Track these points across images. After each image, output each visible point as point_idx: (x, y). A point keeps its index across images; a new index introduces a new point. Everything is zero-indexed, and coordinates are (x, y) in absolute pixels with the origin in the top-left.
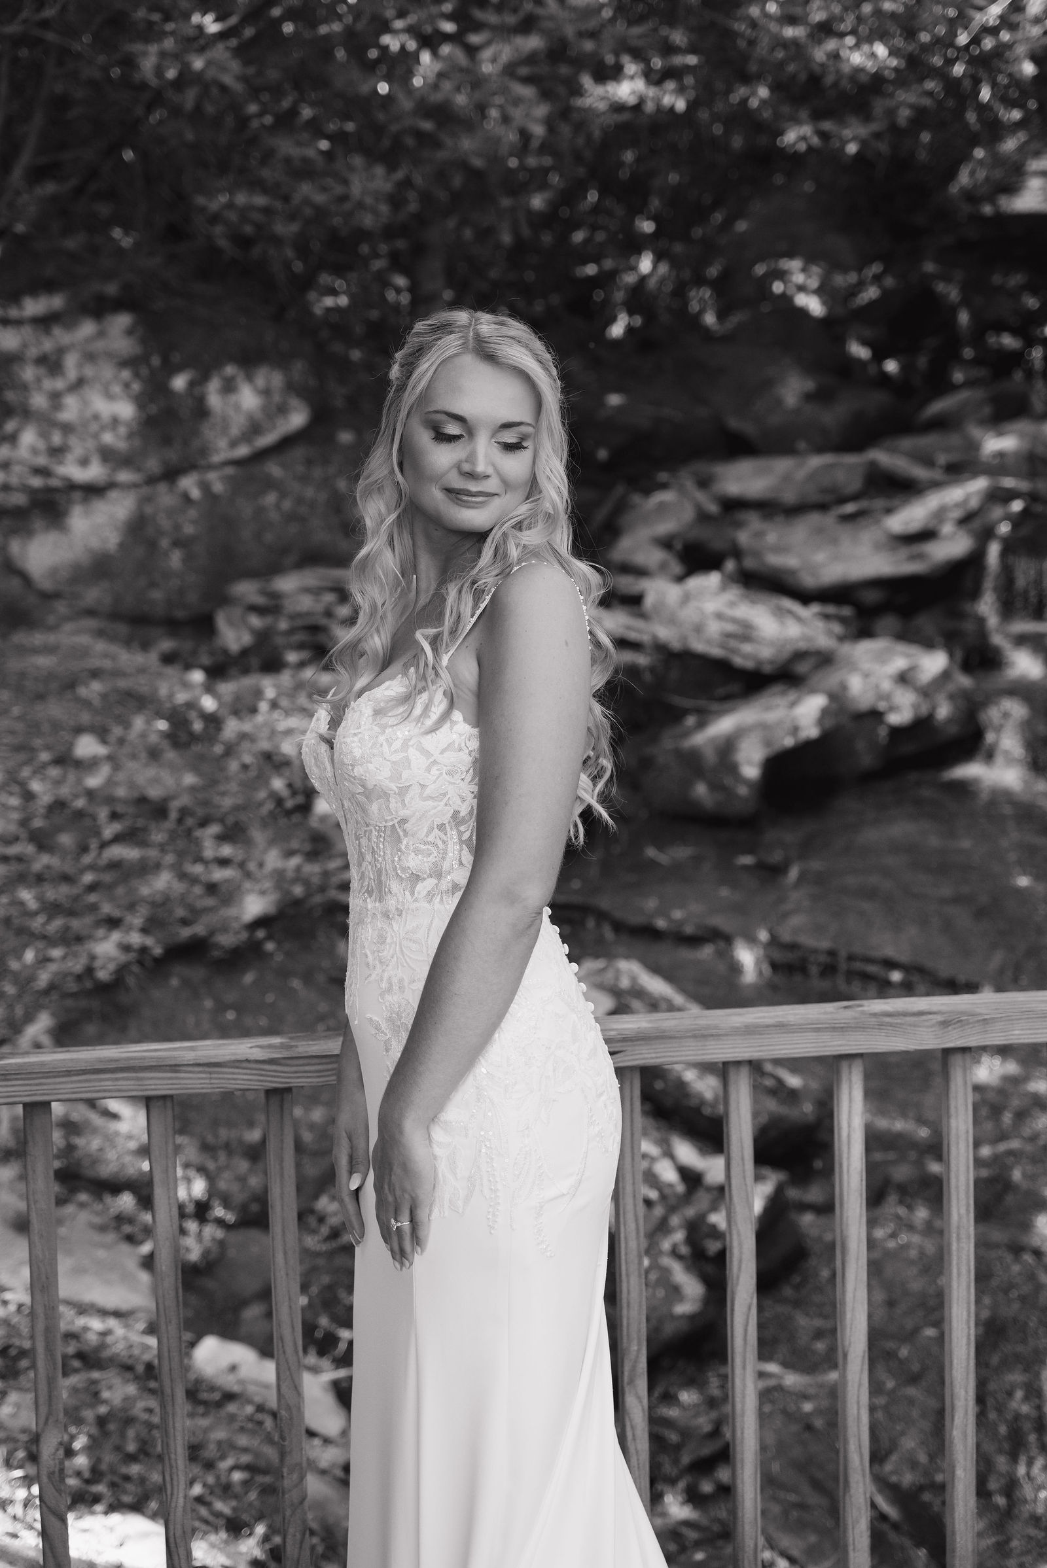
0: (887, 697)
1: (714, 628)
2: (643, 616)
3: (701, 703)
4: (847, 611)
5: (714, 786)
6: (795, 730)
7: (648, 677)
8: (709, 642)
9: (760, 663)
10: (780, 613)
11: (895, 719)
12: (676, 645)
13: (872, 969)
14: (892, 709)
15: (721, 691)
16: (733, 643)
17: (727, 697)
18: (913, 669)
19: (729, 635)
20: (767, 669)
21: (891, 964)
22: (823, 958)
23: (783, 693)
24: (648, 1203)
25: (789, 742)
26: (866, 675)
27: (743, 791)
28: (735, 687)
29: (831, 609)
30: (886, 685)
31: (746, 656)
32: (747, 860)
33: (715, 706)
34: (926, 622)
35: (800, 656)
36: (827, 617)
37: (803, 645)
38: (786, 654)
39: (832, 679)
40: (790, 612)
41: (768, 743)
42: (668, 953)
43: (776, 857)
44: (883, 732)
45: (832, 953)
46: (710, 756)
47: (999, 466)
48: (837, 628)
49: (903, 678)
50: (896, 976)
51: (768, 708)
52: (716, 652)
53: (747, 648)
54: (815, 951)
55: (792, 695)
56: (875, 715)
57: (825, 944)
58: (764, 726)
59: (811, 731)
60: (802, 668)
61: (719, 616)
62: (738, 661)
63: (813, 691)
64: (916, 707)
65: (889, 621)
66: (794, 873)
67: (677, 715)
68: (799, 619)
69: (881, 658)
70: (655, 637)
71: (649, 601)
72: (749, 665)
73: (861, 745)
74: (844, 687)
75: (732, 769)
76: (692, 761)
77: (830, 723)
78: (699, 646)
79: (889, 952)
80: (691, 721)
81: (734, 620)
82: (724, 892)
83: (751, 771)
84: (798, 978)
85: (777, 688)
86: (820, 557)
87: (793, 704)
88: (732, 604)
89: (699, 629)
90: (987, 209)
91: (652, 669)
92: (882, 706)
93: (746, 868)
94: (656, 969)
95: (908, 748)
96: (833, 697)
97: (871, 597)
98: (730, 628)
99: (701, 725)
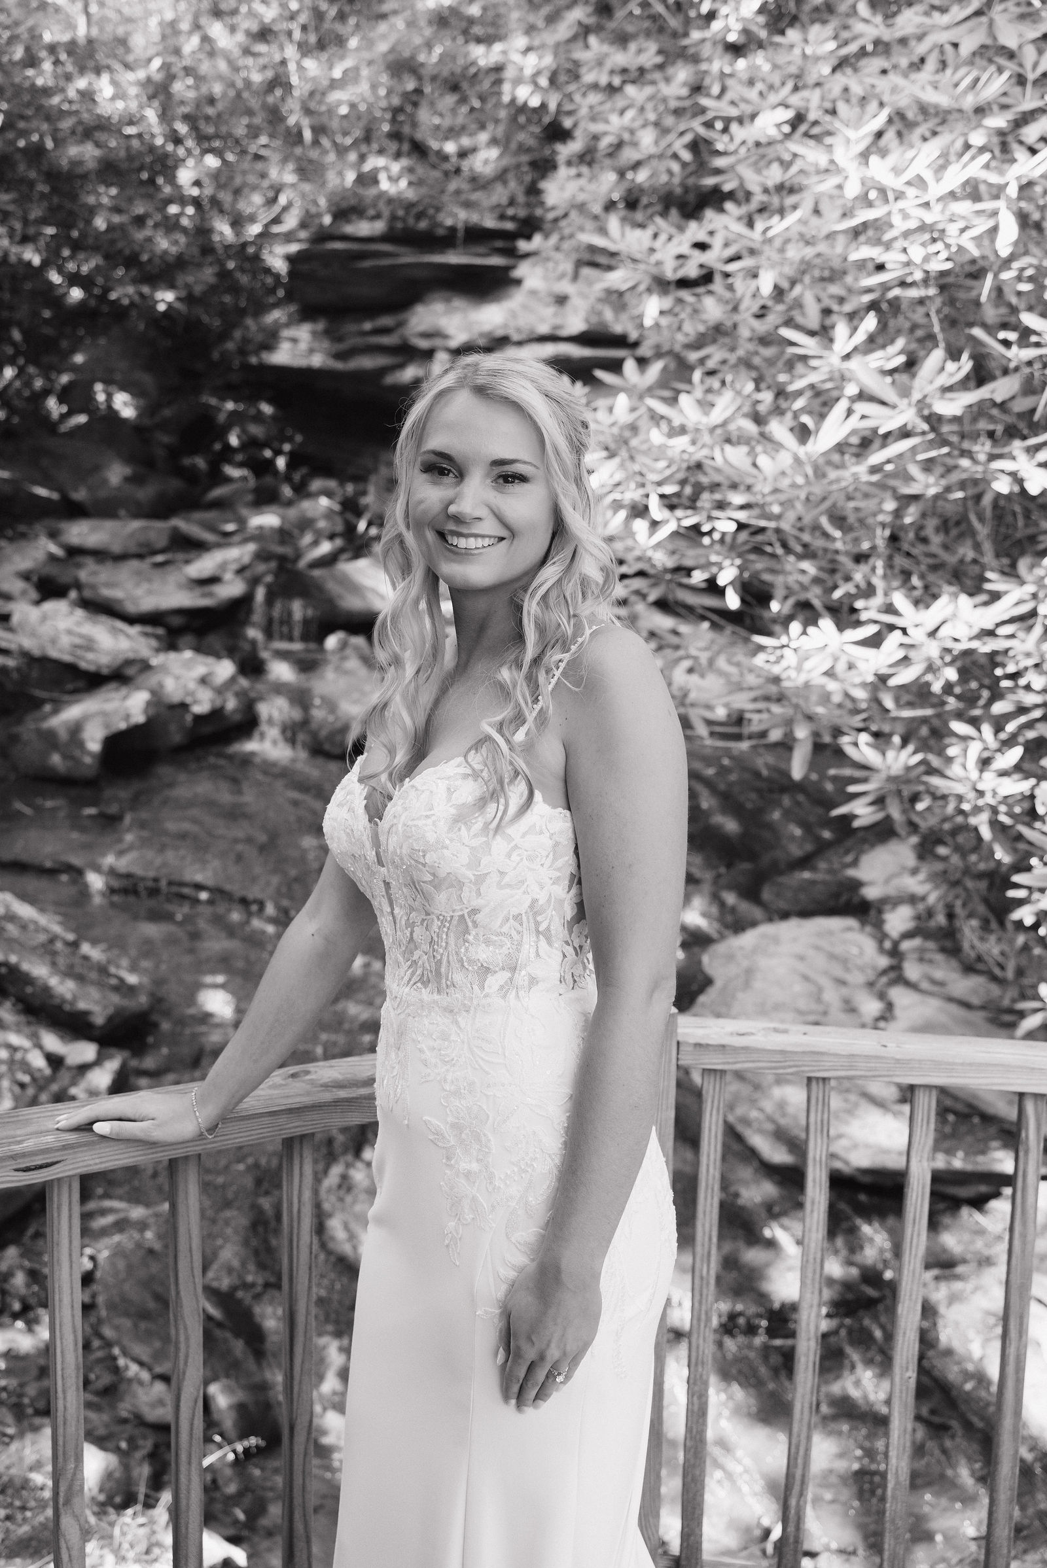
0: (192, 694)
1: (65, 641)
2: (11, 630)
3: (55, 695)
4: (160, 631)
5: (65, 757)
6: (127, 717)
7: (15, 675)
8: (61, 651)
9: (99, 667)
10: (115, 631)
11: (198, 709)
12: (36, 652)
13: (186, 891)
14: (195, 702)
15: (70, 686)
16: (79, 652)
17: (75, 691)
18: (209, 674)
19: (76, 646)
20: (105, 671)
21: (199, 887)
22: (150, 884)
23: (117, 689)
24: (22, 1086)
25: (123, 726)
26: (177, 678)
27: (88, 760)
28: (80, 684)
29: (149, 629)
30: (192, 685)
31: (87, 662)
32: (91, 811)
33: (66, 697)
34: (214, 640)
35: (129, 662)
36: (146, 634)
37: (131, 655)
38: (119, 661)
39: (153, 680)
40: (121, 631)
41: (107, 726)
42: (32, 883)
43: (113, 809)
44: (189, 718)
45: (156, 880)
46: (63, 735)
47: (260, 536)
48: (154, 643)
49: (204, 681)
50: (204, 896)
51: (107, 700)
52: (67, 658)
53: (90, 656)
54: (143, 879)
55: (124, 691)
56: (184, 706)
57: (151, 874)
58: (104, 714)
59: (140, 718)
60: (130, 671)
61: (69, 632)
62: (83, 665)
63: (138, 688)
64: (212, 701)
65: (188, 639)
66: (128, 819)
67: (37, 704)
68: (128, 636)
69: (188, 665)
70: (20, 646)
71: (15, 619)
72: (92, 668)
73: (173, 728)
74: (161, 686)
75: (81, 745)
76: (50, 739)
77: (151, 712)
78: (54, 654)
79: (199, 878)
80: (48, 708)
81: (81, 636)
82: (75, 835)
83: (94, 745)
84: (131, 899)
85: (113, 685)
86: (139, 592)
87: (125, 698)
88: (78, 624)
89: (54, 641)
90: (254, 360)
91: (18, 669)
92: (188, 700)
93: (90, 817)
94: (24, 897)
95: (207, 729)
96: (153, 693)
97: (176, 621)
98: (78, 641)
99: (56, 711)
